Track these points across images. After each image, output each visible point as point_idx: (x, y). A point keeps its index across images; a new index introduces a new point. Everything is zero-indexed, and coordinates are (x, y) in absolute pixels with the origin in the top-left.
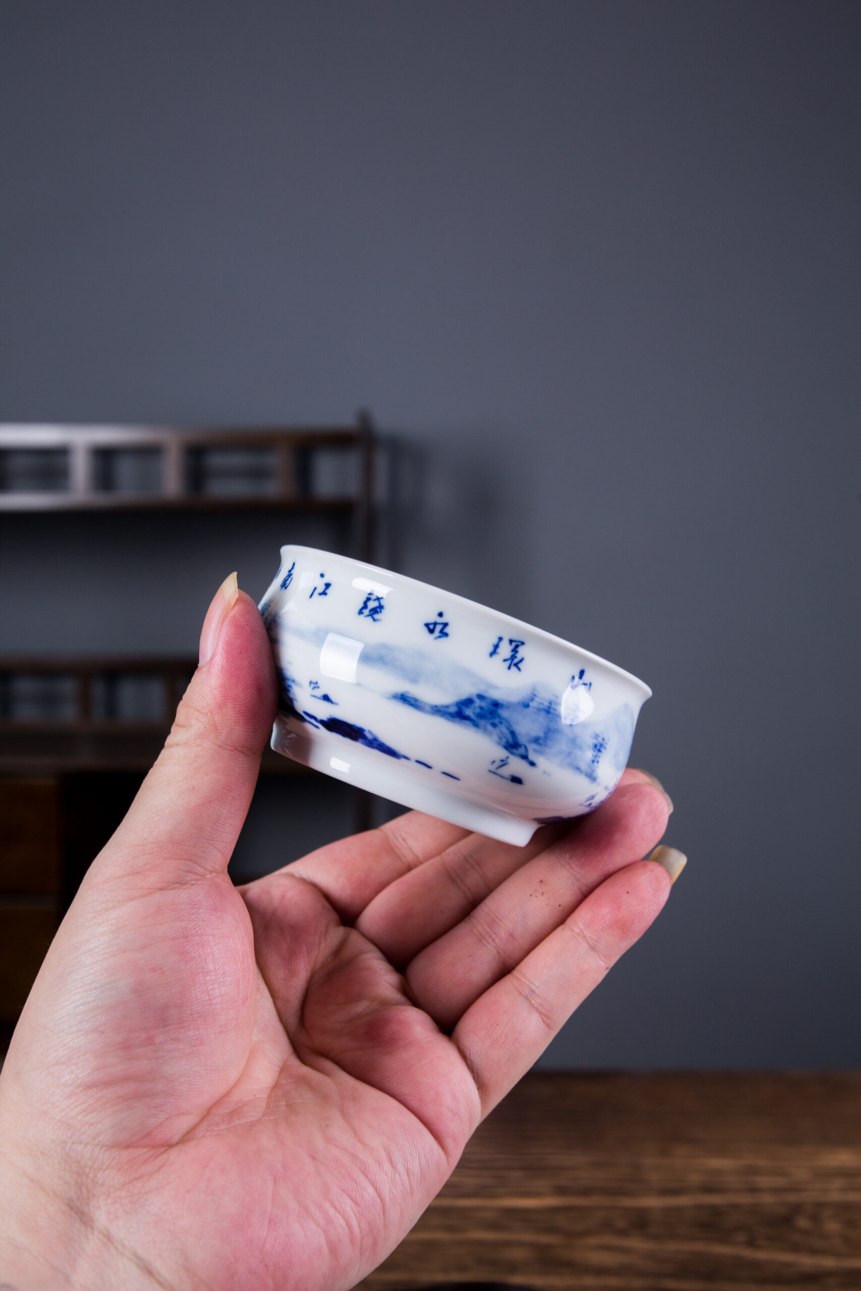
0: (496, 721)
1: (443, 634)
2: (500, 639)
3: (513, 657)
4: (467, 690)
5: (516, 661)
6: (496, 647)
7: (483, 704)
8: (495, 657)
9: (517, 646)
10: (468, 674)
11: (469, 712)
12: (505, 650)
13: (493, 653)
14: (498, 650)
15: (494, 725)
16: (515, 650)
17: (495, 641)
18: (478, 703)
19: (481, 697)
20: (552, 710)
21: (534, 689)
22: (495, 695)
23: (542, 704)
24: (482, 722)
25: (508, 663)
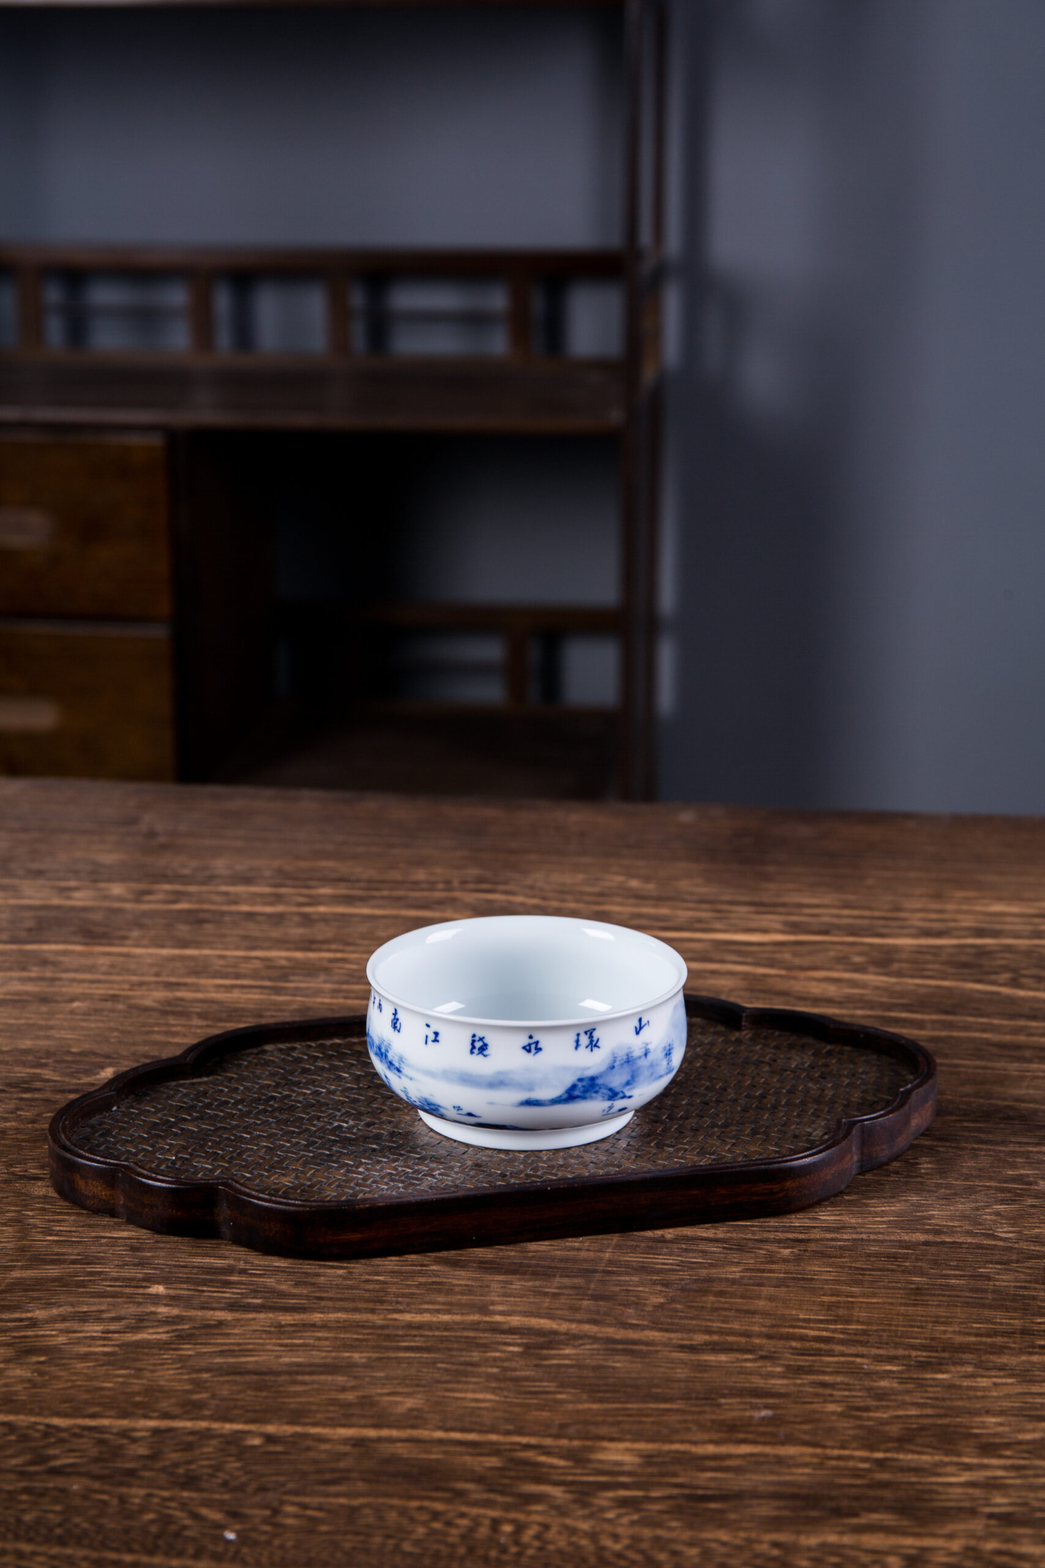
0: (597, 1088)
1: (538, 1050)
2: (578, 1035)
3: (591, 1042)
4: (569, 1080)
5: (594, 1043)
6: (577, 1041)
7: (584, 1083)
8: (580, 1049)
9: (591, 1033)
10: (566, 1069)
11: (576, 1093)
12: (584, 1040)
13: (577, 1046)
14: (580, 1043)
15: (596, 1092)
16: (591, 1037)
17: (575, 1038)
18: (580, 1084)
19: (580, 1080)
20: (630, 1059)
21: (613, 1054)
22: (589, 1073)
23: (623, 1059)
24: (587, 1094)
25: (589, 1048)
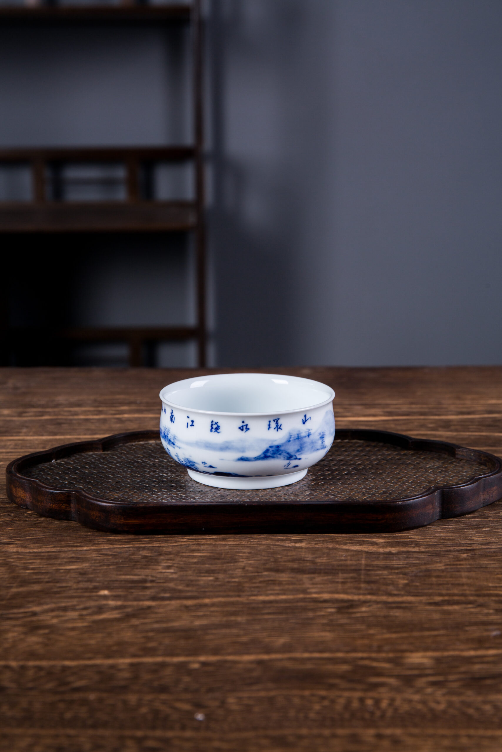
0: (280, 452)
1: (248, 429)
2: (270, 422)
3: (277, 426)
4: (265, 447)
5: (279, 427)
6: (269, 425)
7: (273, 449)
8: (271, 429)
9: (277, 421)
10: (263, 440)
11: (269, 454)
12: (273, 425)
13: (269, 428)
14: (271, 426)
15: (280, 454)
16: (277, 423)
17: (268, 423)
18: (271, 449)
19: (271, 447)
20: (299, 437)
21: (290, 433)
22: (276, 443)
23: (295, 437)
24: (275, 455)
25: (276, 429)
